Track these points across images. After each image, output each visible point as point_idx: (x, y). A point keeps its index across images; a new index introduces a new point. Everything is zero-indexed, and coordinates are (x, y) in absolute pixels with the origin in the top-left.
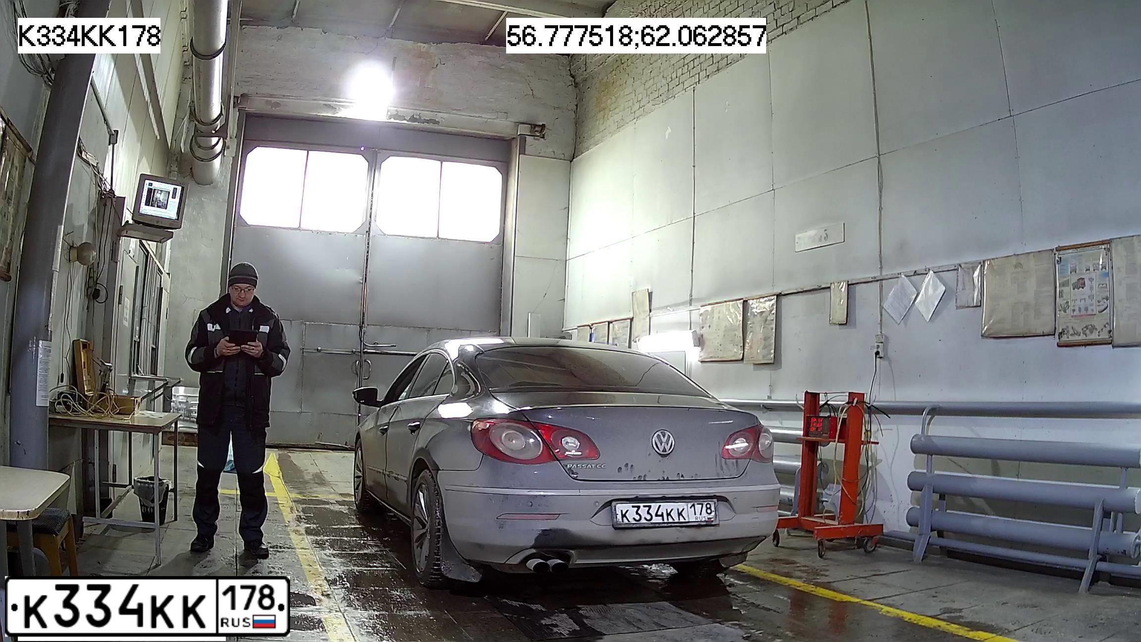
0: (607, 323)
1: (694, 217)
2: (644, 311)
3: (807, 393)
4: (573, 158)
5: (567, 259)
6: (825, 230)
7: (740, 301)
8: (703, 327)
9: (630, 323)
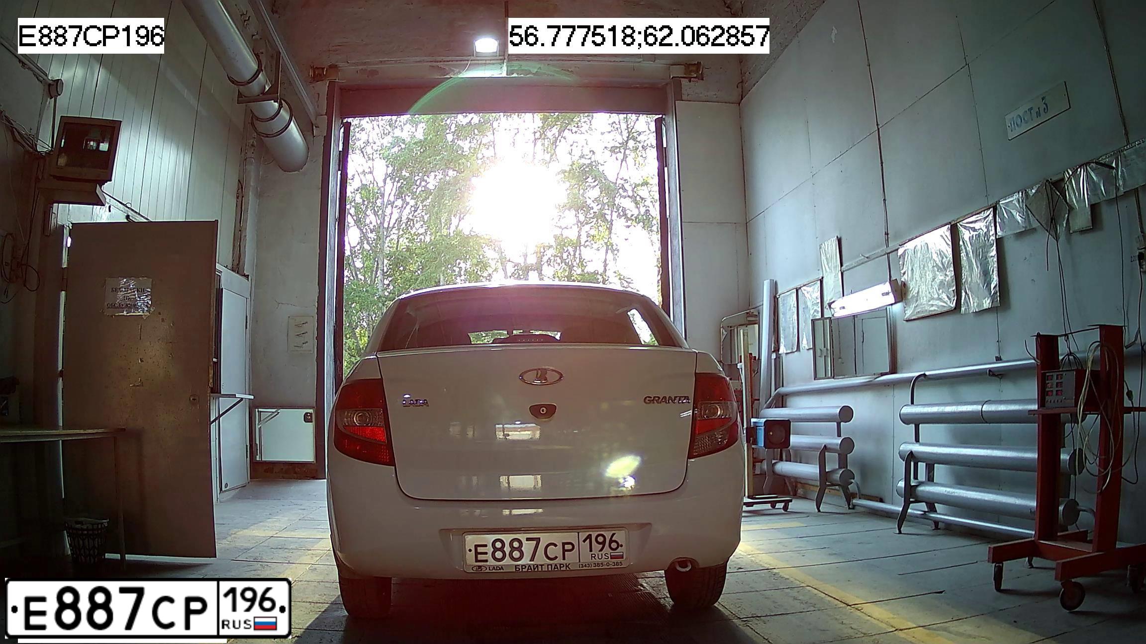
0: (795, 290)
1: (878, 129)
2: (835, 267)
3: (1039, 335)
4: (742, 99)
5: (748, 221)
6: (1043, 99)
7: (948, 226)
8: (904, 273)
9: (819, 284)
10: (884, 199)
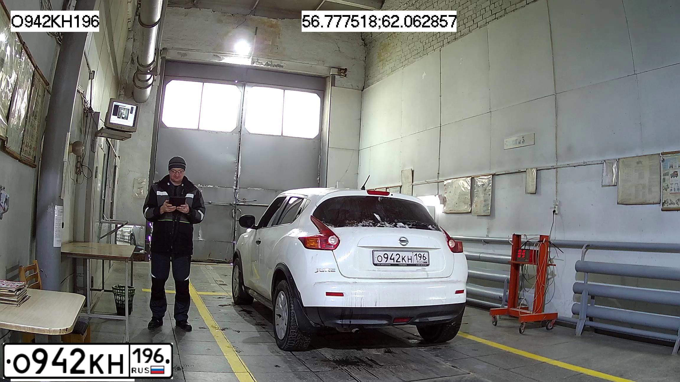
0: (385, 188)
1: (441, 126)
2: (410, 182)
3: (513, 234)
4: (364, 89)
5: (360, 149)
6: (523, 138)
8: (446, 193)
9: (399, 189)
10: (439, 159)
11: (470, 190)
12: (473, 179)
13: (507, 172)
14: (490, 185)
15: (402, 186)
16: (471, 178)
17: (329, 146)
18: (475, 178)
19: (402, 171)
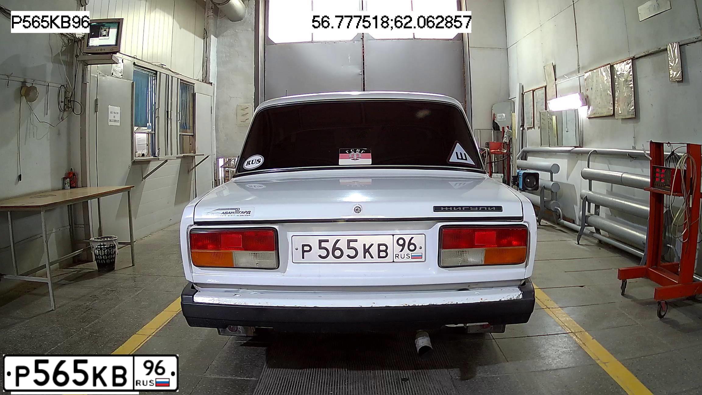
0: (532, 91)
1: (574, 4)
2: (552, 81)
5: (508, 47)
6: (656, 1)
8: (587, 90)
9: (544, 90)
10: (577, 45)
11: (610, 83)
12: (612, 67)
13: (647, 53)
14: (630, 74)
15: (546, 86)
16: (609, 65)
17: (470, 46)
18: (614, 65)
19: (544, 67)
